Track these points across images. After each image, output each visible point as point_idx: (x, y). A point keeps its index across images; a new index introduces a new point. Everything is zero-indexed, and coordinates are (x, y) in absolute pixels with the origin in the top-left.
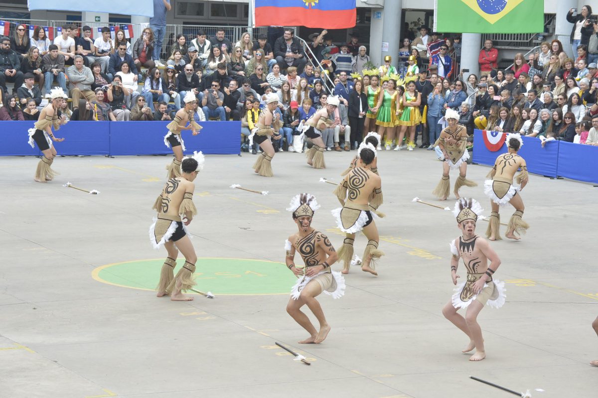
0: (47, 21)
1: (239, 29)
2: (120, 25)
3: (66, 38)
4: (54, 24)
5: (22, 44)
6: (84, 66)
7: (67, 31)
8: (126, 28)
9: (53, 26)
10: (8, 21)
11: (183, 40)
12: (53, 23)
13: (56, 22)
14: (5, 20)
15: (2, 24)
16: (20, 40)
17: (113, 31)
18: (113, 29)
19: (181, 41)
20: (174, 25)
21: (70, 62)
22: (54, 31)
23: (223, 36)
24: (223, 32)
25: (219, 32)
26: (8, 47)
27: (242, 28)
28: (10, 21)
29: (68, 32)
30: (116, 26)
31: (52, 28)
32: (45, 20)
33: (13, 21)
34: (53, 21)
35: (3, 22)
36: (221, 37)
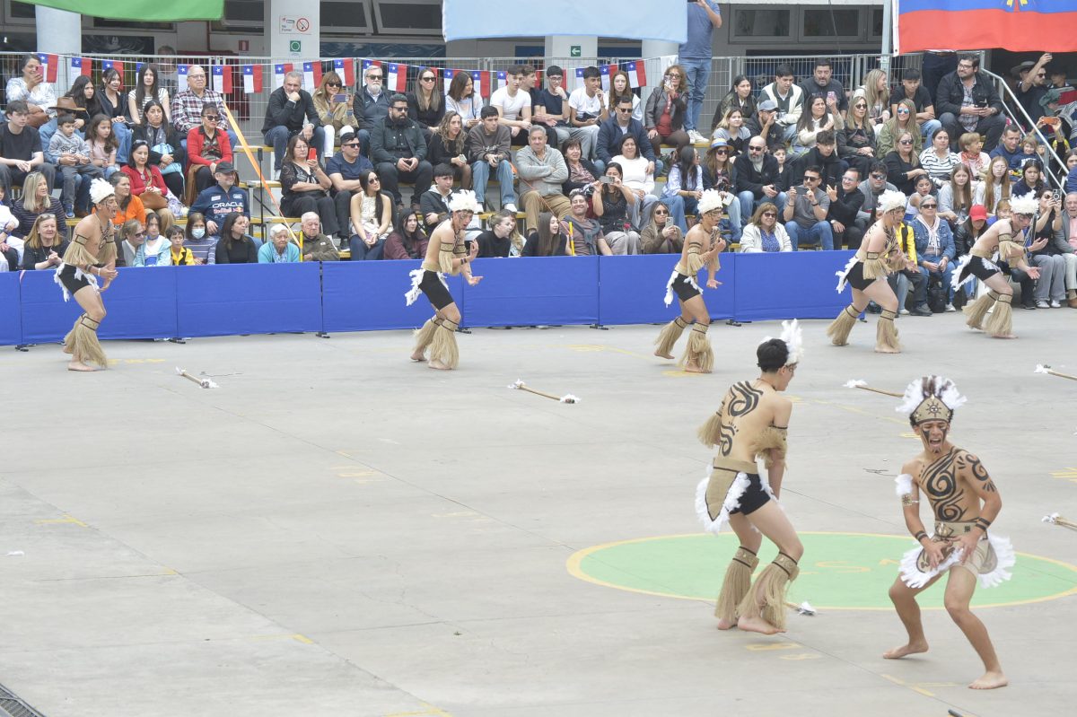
0: (478, 59)
1: (862, 60)
2: (620, 61)
3: (513, 93)
4: (492, 65)
5: (430, 107)
6: (548, 146)
7: (515, 78)
8: (632, 66)
9: (489, 69)
10: (404, 62)
11: (746, 88)
12: (489, 63)
13: (495, 62)
14: (399, 62)
15: (394, 68)
16: (427, 98)
17: (606, 73)
18: (605, 70)
19: (742, 89)
20: (728, 57)
21: (522, 139)
22: (492, 79)
23: (828, 76)
24: (827, 68)
25: (819, 69)
26: (403, 114)
27: (869, 58)
28: (408, 62)
29: (518, 81)
30: (613, 64)
31: (488, 73)
32: (474, 59)
33: (413, 62)
34: (489, 59)
35: (395, 66)
36: (823, 79)
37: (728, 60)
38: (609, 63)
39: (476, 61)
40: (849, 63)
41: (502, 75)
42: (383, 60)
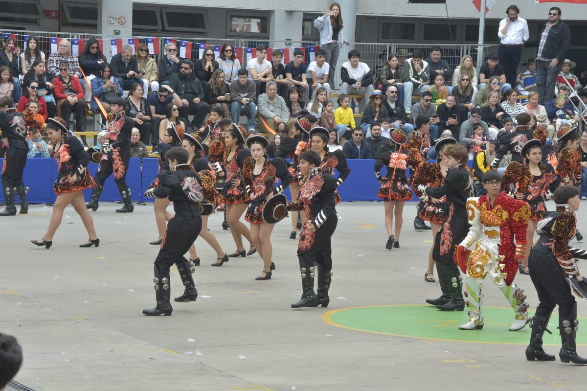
0: (236, 40)
1: (468, 47)
3: (261, 62)
4: (244, 44)
7: (262, 53)
9: (242, 46)
10: (190, 40)
11: (395, 62)
12: (242, 43)
13: (245, 42)
14: (187, 40)
15: (184, 44)
19: (393, 63)
20: (387, 44)
22: (243, 52)
23: (439, 57)
24: (439, 52)
25: (434, 52)
27: (472, 46)
28: (193, 41)
29: (263, 54)
31: (241, 49)
32: (233, 40)
33: (196, 41)
34: (242, 40)
35: (184, 42)
36: (437, 58)
37: (387, 45)
38: (315, 45)
39: (234, 41)
40: (460, 50)
41: (249, 50)
42: (177, 39)
